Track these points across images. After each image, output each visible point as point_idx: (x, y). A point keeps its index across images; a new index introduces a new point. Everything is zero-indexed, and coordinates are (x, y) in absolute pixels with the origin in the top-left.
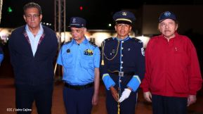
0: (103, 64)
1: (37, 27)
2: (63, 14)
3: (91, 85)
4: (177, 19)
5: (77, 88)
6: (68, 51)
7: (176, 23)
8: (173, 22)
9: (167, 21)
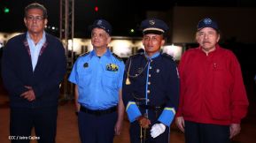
0: (128, 82)
1: (39, 33)
2: (70, 17)
3: (114, 109)
4: (219, 28)
5: (98, 113)
7: (218, 33)
8: (214, 31)
9: (206, 30)
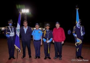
1: (26, 26)
3: (40, 40)
5: (37, 41)
6: (34, 32)
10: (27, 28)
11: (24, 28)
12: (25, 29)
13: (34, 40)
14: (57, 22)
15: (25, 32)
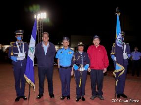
1: (47, 42)
3: (71, 66)
5: (66, 68)
6: (61, 52)
10: (48, 44)
11: (43, 45)
12: (46, 47)
13: (61, 67)
14: (96, 36)
15: (45, 52)
